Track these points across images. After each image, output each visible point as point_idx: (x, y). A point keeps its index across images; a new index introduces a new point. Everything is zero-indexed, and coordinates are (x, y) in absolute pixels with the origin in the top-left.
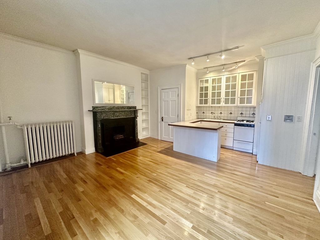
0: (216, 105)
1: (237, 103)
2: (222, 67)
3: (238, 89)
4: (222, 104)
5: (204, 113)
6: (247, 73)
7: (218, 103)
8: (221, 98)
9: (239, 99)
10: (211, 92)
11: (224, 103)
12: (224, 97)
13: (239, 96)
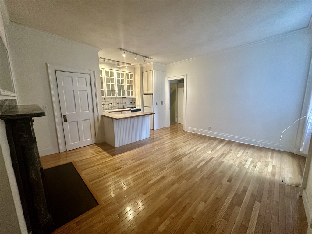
0: (111, 96)
1: (126, 95)
2: (117, 63)
3: (126, 84)
4: (116, 95)
6: (130, 73)
7: (113, 94)
8: (115, 90)
9: (127, 92)
10: (106, 83)
11: (117, 95)
12: (117, 90)
13: (127, 90)
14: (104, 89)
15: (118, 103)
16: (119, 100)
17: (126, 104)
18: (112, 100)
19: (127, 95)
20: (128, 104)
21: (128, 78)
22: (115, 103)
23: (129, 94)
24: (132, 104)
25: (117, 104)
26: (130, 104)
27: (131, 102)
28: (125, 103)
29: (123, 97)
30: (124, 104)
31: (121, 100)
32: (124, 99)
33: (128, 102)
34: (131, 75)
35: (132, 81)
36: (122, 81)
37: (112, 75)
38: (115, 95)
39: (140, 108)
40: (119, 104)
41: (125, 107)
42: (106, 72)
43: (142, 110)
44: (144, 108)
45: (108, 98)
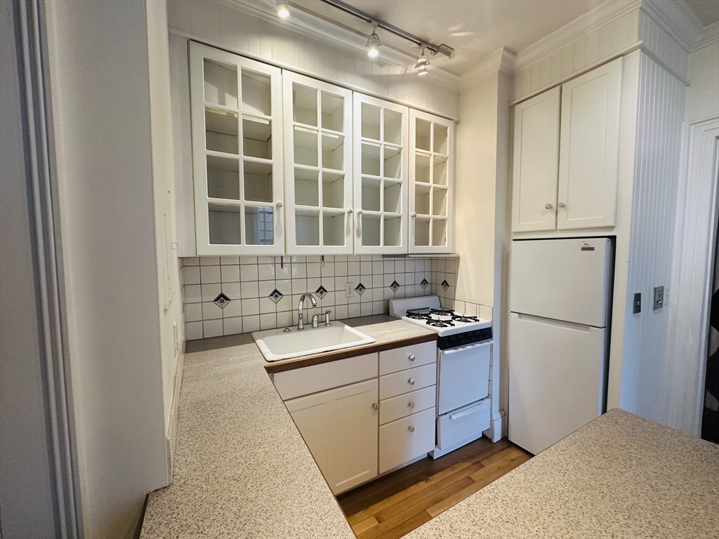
0: (321, 249)
1: (406, 242)
3: (408, 179)
4: (352, 244)
5: (222, 298)
6: (433, 120)
7: (333, 236)
8: (346, 209)
9: (412, 223)
10: (291, 165)
11: (359, 241)
12: (358, 208)
13: (413, 213)
14: (277, 199)
15: (361, 287)
16: (366, 268)
17: (400, 291)
18: (328, 269)
19: (412, 239)
20: (410, 290)
21: (422, 142)
22: (341, 284)
23: (422, 239)
24: (428, 288)
25: (356, 293)
26: (420, 289)
27: (424, 282)
28: (395, 284)
29: (384, 256)
30: (389, 292)
31: (378, 268)
32: (389, 267)
33: (410, 279)
34: (441, 132)
35: (440, 164)
36: (393, 158)
37: (333, 118)
38: (347, 239)
39: (484, 321)
40: (367, 294)
41: (398, 306)
42: (297, 89)
43: (496, 333)
44: (513, 318)
45: (306, 261)
